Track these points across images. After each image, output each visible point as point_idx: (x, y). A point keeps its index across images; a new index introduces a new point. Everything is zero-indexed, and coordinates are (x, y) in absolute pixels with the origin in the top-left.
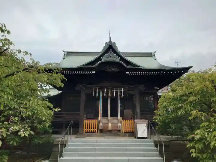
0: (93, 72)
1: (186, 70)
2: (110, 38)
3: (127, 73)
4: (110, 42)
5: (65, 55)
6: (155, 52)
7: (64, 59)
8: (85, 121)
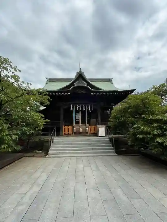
0: (68, 94)
1: (132, 91)
2: (80, 69)
3: (92, 94)
4: (80, 71)
5: (47, 81)
6: (112, 78)
7: (47, 84)
8: (64, 127)
